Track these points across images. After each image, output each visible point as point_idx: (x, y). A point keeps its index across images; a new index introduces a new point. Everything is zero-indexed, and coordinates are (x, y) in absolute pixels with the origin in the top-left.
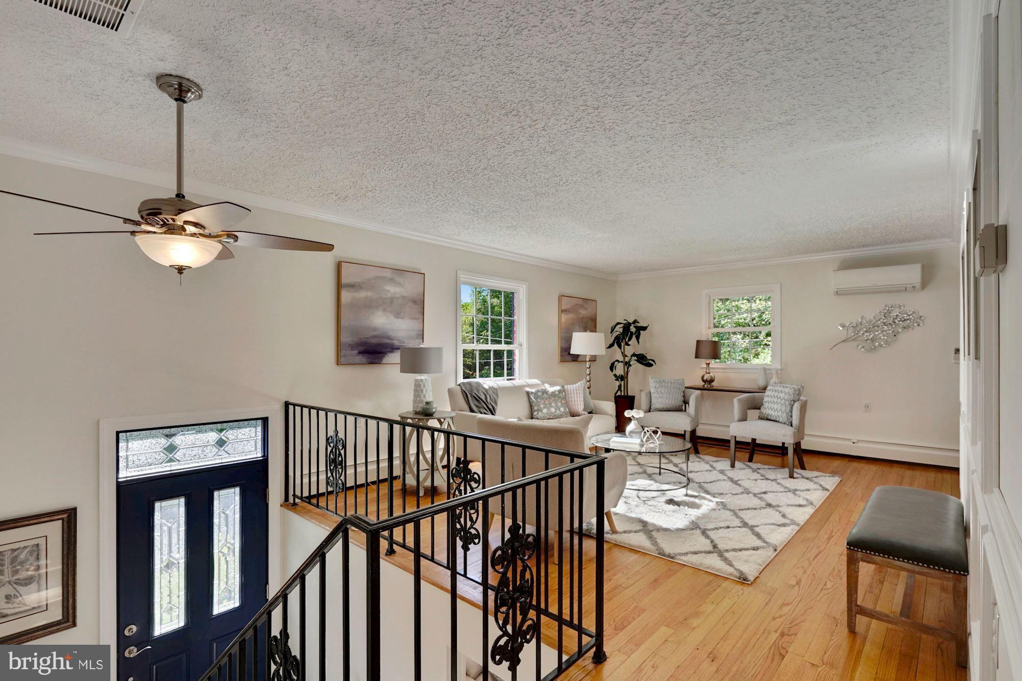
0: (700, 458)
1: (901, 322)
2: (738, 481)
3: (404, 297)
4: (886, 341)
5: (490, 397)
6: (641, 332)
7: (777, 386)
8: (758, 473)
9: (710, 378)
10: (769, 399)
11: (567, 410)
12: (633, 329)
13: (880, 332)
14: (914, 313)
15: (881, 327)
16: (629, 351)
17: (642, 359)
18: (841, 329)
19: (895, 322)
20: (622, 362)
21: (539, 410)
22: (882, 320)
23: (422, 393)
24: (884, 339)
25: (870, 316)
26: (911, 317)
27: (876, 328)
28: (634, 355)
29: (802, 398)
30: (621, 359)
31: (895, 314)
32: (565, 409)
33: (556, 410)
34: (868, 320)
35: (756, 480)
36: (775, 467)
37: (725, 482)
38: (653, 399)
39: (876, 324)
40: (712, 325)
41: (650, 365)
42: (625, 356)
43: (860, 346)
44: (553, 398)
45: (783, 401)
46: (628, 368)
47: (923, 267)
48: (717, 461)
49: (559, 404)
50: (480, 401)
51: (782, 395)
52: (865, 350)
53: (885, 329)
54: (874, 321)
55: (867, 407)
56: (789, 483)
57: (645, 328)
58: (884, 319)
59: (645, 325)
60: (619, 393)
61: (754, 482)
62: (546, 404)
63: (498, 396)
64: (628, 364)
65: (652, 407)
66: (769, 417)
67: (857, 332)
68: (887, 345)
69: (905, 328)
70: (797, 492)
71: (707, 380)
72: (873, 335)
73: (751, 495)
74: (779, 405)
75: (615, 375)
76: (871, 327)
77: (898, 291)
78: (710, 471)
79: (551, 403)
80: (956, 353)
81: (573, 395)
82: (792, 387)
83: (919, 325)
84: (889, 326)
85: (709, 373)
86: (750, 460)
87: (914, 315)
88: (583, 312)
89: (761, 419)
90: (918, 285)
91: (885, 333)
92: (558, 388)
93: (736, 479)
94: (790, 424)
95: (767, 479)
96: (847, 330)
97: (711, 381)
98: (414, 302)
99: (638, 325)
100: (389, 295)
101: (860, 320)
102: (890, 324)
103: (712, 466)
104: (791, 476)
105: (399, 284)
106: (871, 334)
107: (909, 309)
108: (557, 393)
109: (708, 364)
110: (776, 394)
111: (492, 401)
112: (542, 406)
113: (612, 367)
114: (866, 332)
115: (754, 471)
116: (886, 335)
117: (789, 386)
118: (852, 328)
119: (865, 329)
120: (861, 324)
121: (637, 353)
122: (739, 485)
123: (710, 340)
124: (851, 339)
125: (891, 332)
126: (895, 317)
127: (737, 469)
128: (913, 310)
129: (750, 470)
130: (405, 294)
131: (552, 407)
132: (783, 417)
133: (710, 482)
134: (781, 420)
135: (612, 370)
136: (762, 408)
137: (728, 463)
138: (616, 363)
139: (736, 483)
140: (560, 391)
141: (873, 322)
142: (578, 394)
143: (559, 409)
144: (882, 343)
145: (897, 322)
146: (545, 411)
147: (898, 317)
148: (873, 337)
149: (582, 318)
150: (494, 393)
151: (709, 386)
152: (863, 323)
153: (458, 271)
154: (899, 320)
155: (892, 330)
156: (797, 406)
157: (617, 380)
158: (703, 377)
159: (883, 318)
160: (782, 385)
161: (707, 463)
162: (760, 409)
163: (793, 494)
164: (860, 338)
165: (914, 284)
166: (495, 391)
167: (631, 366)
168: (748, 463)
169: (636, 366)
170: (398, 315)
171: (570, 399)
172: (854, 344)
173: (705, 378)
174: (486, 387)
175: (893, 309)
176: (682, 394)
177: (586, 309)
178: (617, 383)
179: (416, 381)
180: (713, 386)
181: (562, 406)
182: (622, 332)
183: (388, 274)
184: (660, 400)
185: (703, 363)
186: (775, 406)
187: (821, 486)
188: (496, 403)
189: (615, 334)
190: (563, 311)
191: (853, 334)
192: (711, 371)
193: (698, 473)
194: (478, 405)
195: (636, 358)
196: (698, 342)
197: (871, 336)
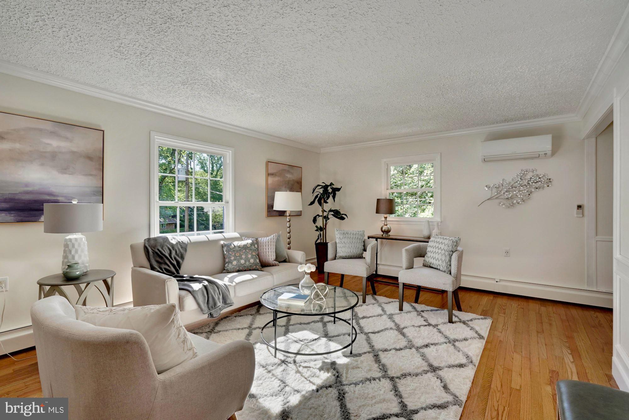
0: (375, 299)
1: (534, 184)
2: (403, 328)
3: (73, 153)
4: (522, 199)
5: (176, 252)
6: (337, 192)
7: (438, 238)
8: (422, 317)
9: (387, 229)
10: (432, 249)
11: (258, 261)
12: (330, 191)
13: (517, 192)
14: (544, 176)
15: (518, 187)
16: (327, 207)
17: (338, 214)
18: (487, 189)
19: (529, 184)
20: (321, 216)
21: (230, 262)
22: (519, 182)
23: (71, 254)
24: (520, 197)
25: (509, 179)
26: (542, 179)
27: (514, 188)
28: (331, 211)
29: (459, 248)
30: (321, 214)
31: (529, 177)
32: (255, 260)
33: (245, 261)
34: (508, 182)
35: (419, 327)
36: (436, 309)
37: (391, 331)
38: (338, 248)
39: (514, 185)
40: (389, 188)
41: (343, 219)
42: (324, 211)
43: (502, 203)
44: (244, 251)
45: (443, 251)
46: (326, 221)
47: (553, 138)
48: (389, 303)
49: (250, 256)
50: (164, 257)
51: (442, 246)
52: (506, 206)
53: (521, 189)
54: (513, 183)
55: (507, 252)
56: (449, 330)
57: (338, 190)
58: (520, 182)
59: (339, 187)
60: (319, 241)
61: (418, 329)
62: (237, 257)
63: (186, 250)
64: (326, 218)
65: (337, 255)
66: (432, 265)
67: (499, 192)
68: (523, 203)
69: (537, 188)
70: (457, 344)
71: (385, 230)
72: (512, 194)
73: (414, 350)
74: (440, 254)
75: (317, 227)
76: (511, 187)
77: (532, 158)
78: (381, 315)
79: (242, 255)
80: (578, 209)
81: (265, 247)
82: (450, 239)
83: (548, 186)
84: (524, 186)
85: (387, 225)
86: (416, 301)
87: (544, 178)
88: (289, 176)
89: (425, 266)
90: (549, 153)
91: (521, 192)
92: (249, 241)
93: (402, 326)
94: (449, 273)
95: (430, 325)
96: (492, 190)
97: (388, 231)
98: (89, 158)
99: (334, 187)
100: (49, 149)
101: (501, 182)
102: (525, 185)
103: (383, 310)
104: (451, 321)
105: (67, 139)
106: (510, 194)
107: (540, 172)
108: (249, 246)
109: (386, 218)
110: (437, 245)
111: (178, 256)
112: (233, 258)
113: (315, 220)
114: (506, 192)
115: (419, 313)
116: (522, 194)
117: (448, 238)
118: (496, 189)
119: (505, 190)
120: (502, 185)
121: (333, 209)
122: (403, 335)
123: (388, 198)
124: (495, 197)
125: (526, 191)
126: (529, 179)
127: (404, 313)
128: (544, 174)
129: (415, 313)
130: (75, 149)
131: (242, 259)
132: (443, 266)
133: (378, 332)
134: (441, 269)
135: (315, 223)
136: (425, 257)
137: (397, 304)
138: (317, 217)
139: (400, 330)
140: (252, 244)
141: (511, 184)
142: (270, 245)
143: (249, 261)
144: (519, 201)
145: (531, 184)
146: (235, 263)
147: (532, 180)
148: (511, 196)
149: (289, 181)
150: (182, 248)
151: (387, 235)
152: (504, 185)
153: (151, 132)
154: (532, 181)
155: (527, 190)
156: (455, 256)
157: (317, 230)
158: (382, 228)
159: (520, 180)
160: (442, 237)
161: (380, 305)
162: (424, 257)
163: (453, 347)
164: (502, 197)
165: (546, 151)
166: (183, 246)
167: (329, 219)
168: (414, 304)
169: (332, 220)
170: (64, 170)
171: (262, 251)
172: (497, 201)
173: (383, 229)
174: (174, 242)
175: (527, 173)
176: (363, 244)
177: (292, 174)
178: (318, 233)
179: (66, 240)
180: (390, 236)
181: (252, 258)
182: (322, 192)
183: (48, 126)
184: (343, 249)
185: (382, 217)
186: (437, 256)
187: (477, 332)
188: (182, 258)
189: (315, 194)
190: (269, 175)
191: (496, 194)
192: (388, 223)
193: (370, 318)
194: (160, 260)
195: (332, 213)
196: (378, 200)
197: (510, 195)
